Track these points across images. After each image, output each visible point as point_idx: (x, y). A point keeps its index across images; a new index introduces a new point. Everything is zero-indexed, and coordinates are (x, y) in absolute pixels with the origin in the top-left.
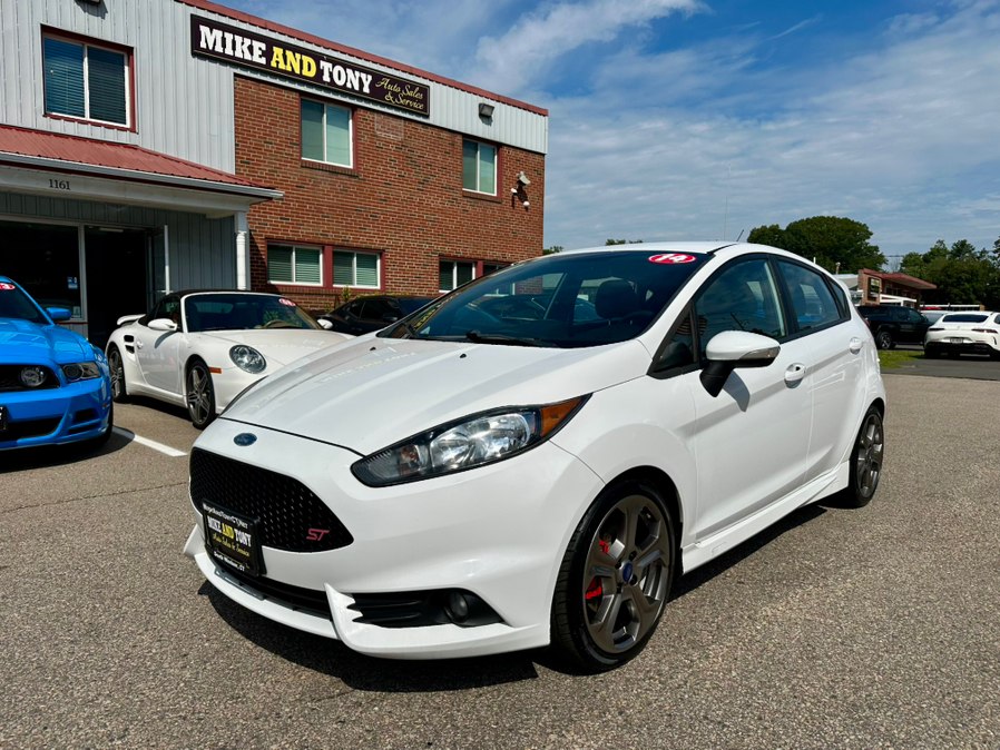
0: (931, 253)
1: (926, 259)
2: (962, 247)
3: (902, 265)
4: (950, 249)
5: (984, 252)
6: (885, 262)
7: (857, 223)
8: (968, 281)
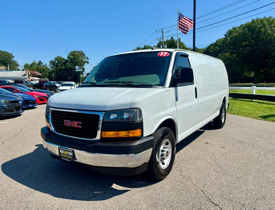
0: (32, 64)
1: (31, 65)
2: (40, 63)
3: (24, 67)
4: (37, 63)
5: (46, 64)
6: (19, 66)
7: (9, 53)
8: (43, 72)
